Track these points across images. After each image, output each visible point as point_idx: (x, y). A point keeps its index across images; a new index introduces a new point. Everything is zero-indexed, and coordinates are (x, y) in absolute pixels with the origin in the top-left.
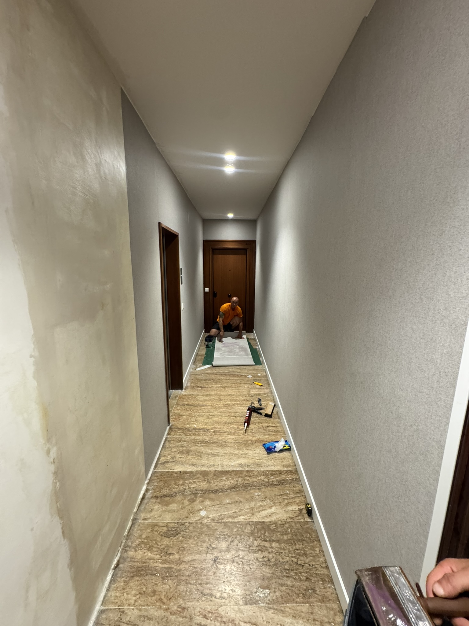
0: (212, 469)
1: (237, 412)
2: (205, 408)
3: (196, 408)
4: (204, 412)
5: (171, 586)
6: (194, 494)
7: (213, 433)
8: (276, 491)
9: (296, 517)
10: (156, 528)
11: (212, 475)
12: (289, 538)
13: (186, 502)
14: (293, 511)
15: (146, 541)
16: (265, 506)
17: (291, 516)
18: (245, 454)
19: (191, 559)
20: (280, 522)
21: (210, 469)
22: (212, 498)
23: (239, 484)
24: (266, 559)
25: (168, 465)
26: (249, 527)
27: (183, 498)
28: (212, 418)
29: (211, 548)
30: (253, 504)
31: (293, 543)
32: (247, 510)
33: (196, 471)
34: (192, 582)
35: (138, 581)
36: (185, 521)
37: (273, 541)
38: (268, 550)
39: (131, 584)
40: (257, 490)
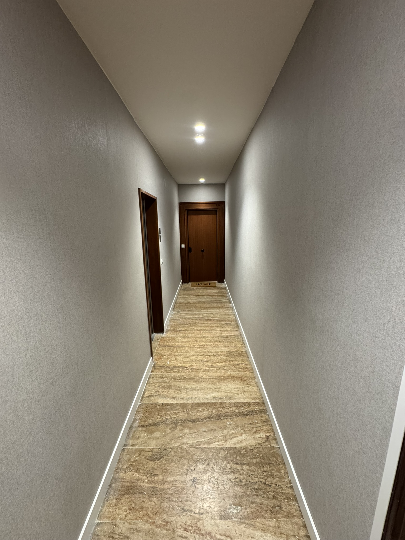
0: (190, 402)
1: (211, 352)
2: (183, 348)
3: (175, 349)
4: (182, 352)
5: (156, 503)
6: (175, 423)
7: (191, 371)
8: (246, 420)
9: (264, 443)
10: (143, 453)
11: (190, 407)
12: (258, 461)
13: (168, 431)
14: (261, 437)
15: (134, 464)
16: (236, 433)
17: (259, 442)
18: (218, 388)
19: (172, 480)
20: (250, 448)
21: (188, 402)
22: (190, 426)
23: (213, 415)
24: (237, 480)
25: (152, 398)
26: (222, 452)
27: (166, 427)
28: (189, 357)
29: (190, 470)
30: (226, 432)
31: (261, 465)
32: (220, 437)
33: (176, 403)
34: (174, 500)
35: (128, 498)
36: (167, 447)
37: (244, 464)
38: (239, 472)
39: (122, 501)
40: (229, 420)
